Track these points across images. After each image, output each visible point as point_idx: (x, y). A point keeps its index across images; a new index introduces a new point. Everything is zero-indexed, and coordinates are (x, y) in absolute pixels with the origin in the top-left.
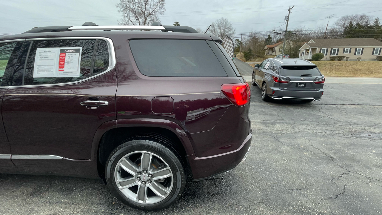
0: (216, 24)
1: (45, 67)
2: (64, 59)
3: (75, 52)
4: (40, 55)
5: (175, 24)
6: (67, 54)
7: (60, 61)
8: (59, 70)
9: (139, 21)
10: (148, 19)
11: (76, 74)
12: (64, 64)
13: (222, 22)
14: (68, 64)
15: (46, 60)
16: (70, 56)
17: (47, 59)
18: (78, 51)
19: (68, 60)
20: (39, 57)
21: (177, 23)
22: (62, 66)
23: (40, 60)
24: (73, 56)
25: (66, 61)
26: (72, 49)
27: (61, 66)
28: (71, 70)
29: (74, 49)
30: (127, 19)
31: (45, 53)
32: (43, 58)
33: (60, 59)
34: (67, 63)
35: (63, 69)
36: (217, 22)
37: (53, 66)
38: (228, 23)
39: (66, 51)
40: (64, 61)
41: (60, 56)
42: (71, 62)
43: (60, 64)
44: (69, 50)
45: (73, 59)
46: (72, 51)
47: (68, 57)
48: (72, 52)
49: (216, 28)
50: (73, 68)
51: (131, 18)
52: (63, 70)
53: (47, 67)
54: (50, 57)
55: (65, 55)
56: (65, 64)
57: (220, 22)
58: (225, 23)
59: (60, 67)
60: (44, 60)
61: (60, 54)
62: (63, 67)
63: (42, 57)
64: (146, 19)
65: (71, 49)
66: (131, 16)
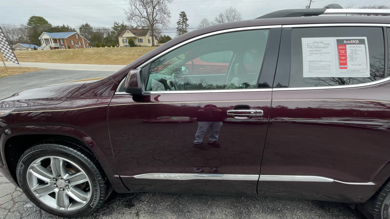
0: (225, 15)
1: (319, 64)
2: (346, 52)
3: (358, 44)
4: (309, 47)
5: (181, 13)
6: (347, 46)
7: (340, 56)
8: (340, 68)
9: (147, 10)
10: (157, 8)
11: (365, 72)
12: (346, 59)
13: (230, 13)
14: (352, 59)
15: (318, 53)
16: (354, 48)
17: (321, 53)
18: (362, 42)
19: (350, 54)
20: (309, 49)
21: (183, 12)
22: (344, 62)
23: (311, 54)
24: (358, 49)
25: (348, 56)
26: (354, 40)
27: (342, 62)
28: (358, 67)
29: (357, 40)
30: (134, 7)
31: (315, 45)
32: (314, 52)
33: (339, 53)
34: (350, 59)
35: (346, 66)
36: (226, 12)
37: (331, 61)
38: (237, 14)
39: (345, 42)
40: (346, 56)
41: (339, 49)
42: (356, 56)
43: (340, 59)
44: (350, 40)
45: (358, 52)
46: (354, 42)
47: (351, 51)
48: (355, 44)
49: (225, 18)
50: (360, 65)
51: (138, 7)
52: (346, 68)
53: (322, 63)
54: (324, 50)
55: (346, 47)
56: (348, 59)
57: (228, 12)
58: (233, 13)
59: (341, 64)
60: (316, 54)
61: (338, 46)
62: (346, 64)
63: (312, 50)
64: (154, 8)
65: (352, 40)
66: (138, 4)
